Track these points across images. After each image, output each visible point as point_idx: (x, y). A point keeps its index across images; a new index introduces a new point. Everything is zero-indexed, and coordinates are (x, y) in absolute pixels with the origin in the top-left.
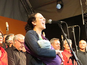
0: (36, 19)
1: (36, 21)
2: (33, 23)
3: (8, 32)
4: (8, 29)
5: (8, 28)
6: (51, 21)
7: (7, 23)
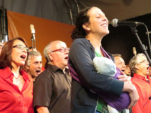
0: (90, 19)
1: (89, 24)
2: (84, 27)
3: (34, 43)
4: (34, 38)
5: (34, 35)
6: (117, 22)
7: (32, 27)
